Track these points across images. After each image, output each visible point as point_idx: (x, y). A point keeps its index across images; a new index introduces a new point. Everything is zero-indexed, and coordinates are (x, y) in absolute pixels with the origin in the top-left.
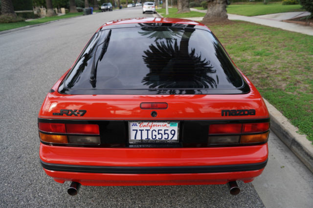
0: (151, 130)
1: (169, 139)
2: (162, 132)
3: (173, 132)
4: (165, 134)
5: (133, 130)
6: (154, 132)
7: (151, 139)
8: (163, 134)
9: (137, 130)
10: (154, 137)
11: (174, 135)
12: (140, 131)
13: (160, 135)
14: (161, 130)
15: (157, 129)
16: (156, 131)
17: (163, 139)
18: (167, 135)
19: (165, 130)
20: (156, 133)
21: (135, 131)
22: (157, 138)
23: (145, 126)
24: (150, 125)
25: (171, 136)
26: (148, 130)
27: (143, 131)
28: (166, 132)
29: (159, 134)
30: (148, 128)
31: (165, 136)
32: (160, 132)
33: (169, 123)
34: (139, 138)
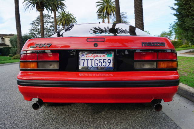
0: (94, 59)
1: (107, 66)
2: (102, 61)
3: (109, 61)
4: (104, 62)
5: (82, 60)
6: (96, 61)
7: (94, 66)
8: (102, 62)
9: (84, 60)
10: (96, 65)
11: (110, 63)
12: (87, 60)
13: (101, 63)
14: (101, 59)
15: (98, 58)
16: (97, 60)
17: (103, 66)
18: (105, 63)
19: (104, 59)
20: (98, 62)
21: (83, 61)
22: (98, 66)
23: (90, 56)
24: (94, 56)
25: (108, 64)
26: (92, 60)
27: (88, 60)
28: (105, 61)
29: (99, 62)
30: (92, 58)
31: (104, 64)
32: (100, 61)
33: (106, 54)
34: (85, 65)
